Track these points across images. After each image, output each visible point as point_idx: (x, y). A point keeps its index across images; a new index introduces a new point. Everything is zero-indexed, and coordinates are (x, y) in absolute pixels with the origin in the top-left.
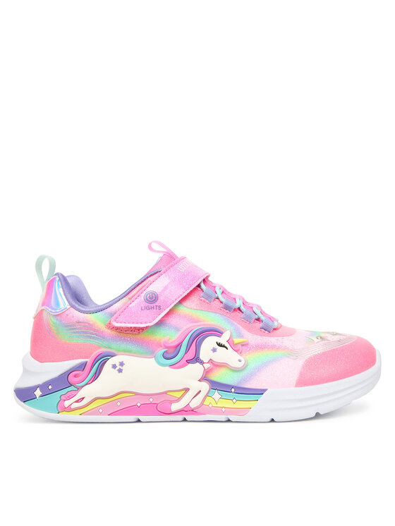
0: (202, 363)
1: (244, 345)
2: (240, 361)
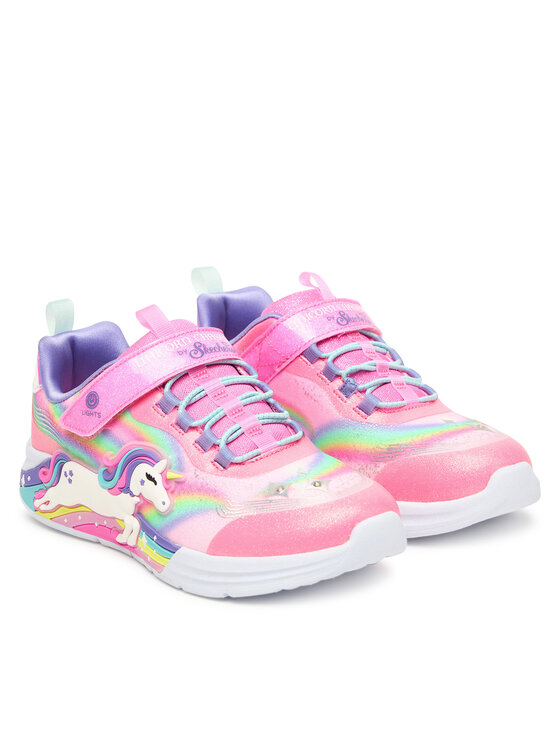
0: (132, 495)
1: (179, 482)
2: (164, 503)
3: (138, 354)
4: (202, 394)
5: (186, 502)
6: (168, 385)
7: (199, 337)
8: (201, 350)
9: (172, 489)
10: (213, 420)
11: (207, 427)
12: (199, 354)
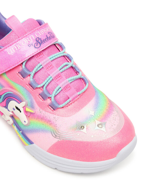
0: (9, 111)
3: (8, 47)
4: (41, 67)
5: (35, 123)
6: (24, 64)
7: (38, 34)
8: (39, 42)
9: (29, 115)
10: (47, 83)
11: (44, 87)
12: (39, 45)
